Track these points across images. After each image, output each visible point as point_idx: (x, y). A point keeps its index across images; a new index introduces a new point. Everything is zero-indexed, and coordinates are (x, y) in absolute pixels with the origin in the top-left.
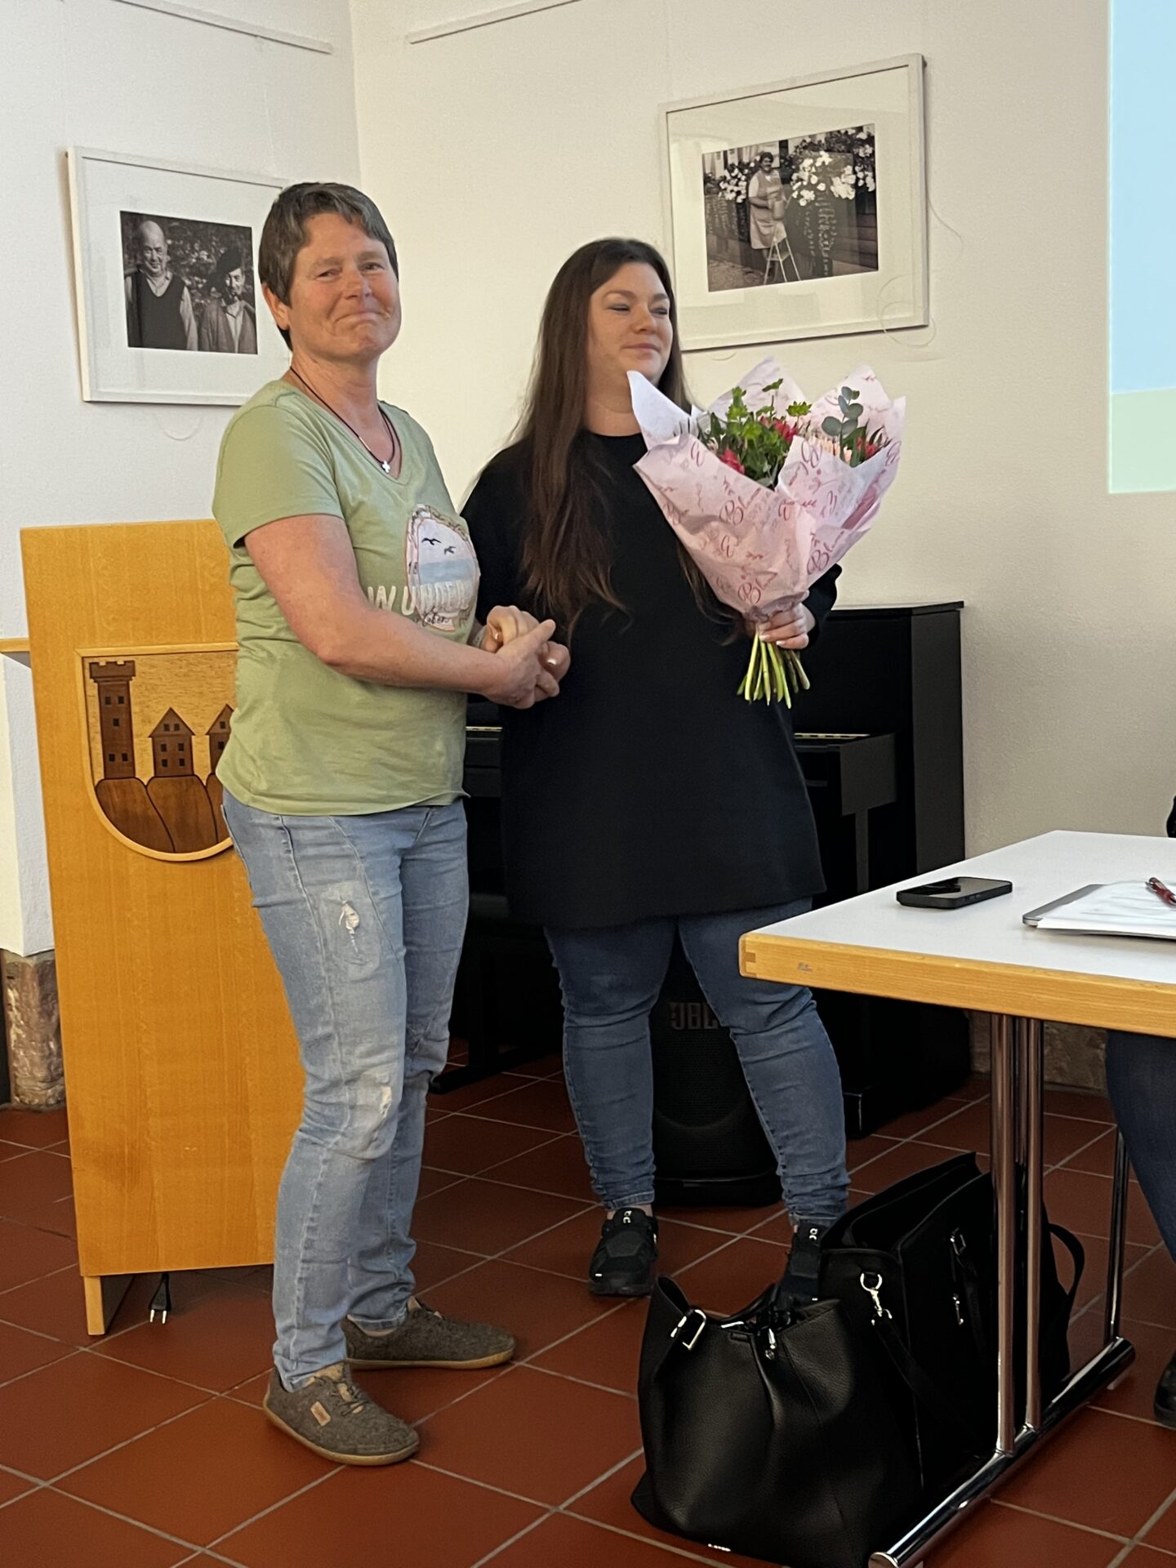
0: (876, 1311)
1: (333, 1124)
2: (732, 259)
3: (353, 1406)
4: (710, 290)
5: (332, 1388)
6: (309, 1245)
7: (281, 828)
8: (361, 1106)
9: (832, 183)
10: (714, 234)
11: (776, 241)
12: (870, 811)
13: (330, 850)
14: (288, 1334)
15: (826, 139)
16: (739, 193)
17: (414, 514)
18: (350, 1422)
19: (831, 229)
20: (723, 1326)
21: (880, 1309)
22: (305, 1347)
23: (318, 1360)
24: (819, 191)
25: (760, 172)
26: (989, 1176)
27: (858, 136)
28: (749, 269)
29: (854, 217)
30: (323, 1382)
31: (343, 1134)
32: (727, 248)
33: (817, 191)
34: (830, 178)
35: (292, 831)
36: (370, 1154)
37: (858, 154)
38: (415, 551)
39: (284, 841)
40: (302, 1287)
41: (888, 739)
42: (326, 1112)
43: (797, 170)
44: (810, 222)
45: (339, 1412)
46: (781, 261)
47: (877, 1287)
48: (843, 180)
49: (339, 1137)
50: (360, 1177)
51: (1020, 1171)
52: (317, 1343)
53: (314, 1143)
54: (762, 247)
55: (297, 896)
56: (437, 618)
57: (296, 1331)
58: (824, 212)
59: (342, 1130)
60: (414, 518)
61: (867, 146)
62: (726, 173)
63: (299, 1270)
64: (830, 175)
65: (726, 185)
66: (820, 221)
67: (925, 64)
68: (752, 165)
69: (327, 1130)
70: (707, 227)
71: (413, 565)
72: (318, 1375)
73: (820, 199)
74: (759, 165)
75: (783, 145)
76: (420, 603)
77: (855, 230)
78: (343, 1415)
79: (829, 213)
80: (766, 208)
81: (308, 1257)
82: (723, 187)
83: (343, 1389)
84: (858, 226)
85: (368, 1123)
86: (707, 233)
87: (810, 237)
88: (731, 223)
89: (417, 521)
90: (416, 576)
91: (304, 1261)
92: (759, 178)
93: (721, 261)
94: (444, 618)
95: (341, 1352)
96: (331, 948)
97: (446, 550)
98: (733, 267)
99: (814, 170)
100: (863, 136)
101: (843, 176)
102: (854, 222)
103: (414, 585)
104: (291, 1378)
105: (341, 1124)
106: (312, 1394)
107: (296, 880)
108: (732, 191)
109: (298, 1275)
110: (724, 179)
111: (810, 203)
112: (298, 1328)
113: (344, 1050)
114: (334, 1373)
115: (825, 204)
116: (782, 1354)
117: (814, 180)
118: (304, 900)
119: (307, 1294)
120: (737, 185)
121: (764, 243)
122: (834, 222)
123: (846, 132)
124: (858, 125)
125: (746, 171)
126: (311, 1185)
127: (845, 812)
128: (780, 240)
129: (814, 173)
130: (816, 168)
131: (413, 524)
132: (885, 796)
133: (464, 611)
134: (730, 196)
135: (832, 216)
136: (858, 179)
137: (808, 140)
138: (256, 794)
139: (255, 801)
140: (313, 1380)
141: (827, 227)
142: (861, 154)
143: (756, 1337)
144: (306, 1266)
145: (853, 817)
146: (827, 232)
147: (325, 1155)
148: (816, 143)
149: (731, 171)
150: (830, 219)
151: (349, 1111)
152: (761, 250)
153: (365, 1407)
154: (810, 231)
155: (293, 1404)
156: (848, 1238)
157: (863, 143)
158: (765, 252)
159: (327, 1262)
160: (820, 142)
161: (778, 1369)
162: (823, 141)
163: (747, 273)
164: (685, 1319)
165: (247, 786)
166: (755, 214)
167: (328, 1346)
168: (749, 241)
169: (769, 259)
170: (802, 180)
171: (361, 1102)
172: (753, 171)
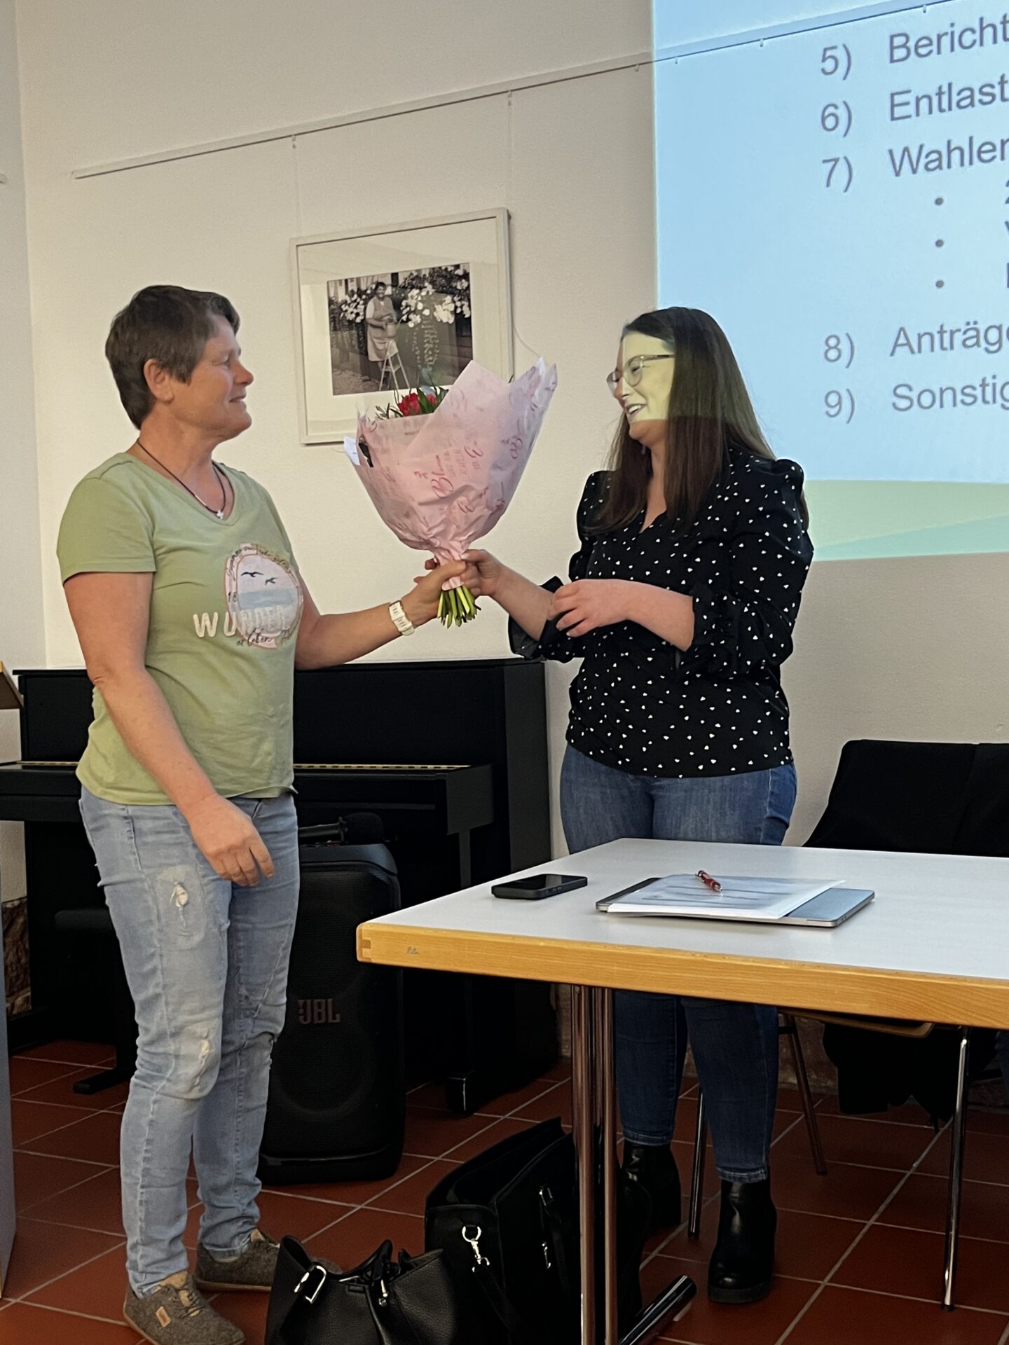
0: (476, 1260)
1: (159, 1071)
2: (353, 369)
3: (191, 1310)
4: (334, 394)
5: (175, 1294)
6: (146, 1172)
7: (125, 818)
8: (183, 1055)
9: (435, 309)
10: (337, 347)
11: (389, 355)
12: (471, 830)
13: (166, 837)
14: (134, 1250)
15: (430, 273)
16: (358, 314)
17: (234, 553)
18: (186, 1324)
19: (434, 348)
20: (341, 1281)
21: (479, 1257)
22: (149, 1260)
23: (163, 1271)
24: (424, 316)
25: (375, 298)
26: (571, 1135)
27: (456, 273)
28: (367, 377)
29: (455, 336)
30: (167, 1290)
31: (169, 1080)
32: (348, 358)
33: (422, 316)
34: (433, 306)
35: (135, 821)
36: (195, 1094)
37: (456, 287)
38: (234, 583)
39: (128, 829)
40: (143, 1208)
41: (486, 768)
42: (155, 1061)
43: (406, 298)
44: (417, 340)
45: (178, 1316)
46: (394, 372)
47: (477, 1238)
48: (444, 307)
49: (164, 1082)
50: (187, 1113)
51: (596, 1132)
52: (161, 1255)
53: (145, 1087)
54: (377, 359)
55: (137, 876)
56: (260, 638)
57: (140, 1247)
58: (428, 333)
59: (168, 1076)
60: (233, 557)
61: (464, 281)
62: (347, 298)
63: (139, 1194)
64: (434, 303)
65: (347, 307)
66: (425, 341)
67: (509, 217)
68: (369, 292)
69: (156, 1076)
70: (332, 341)
71: (232, 595)
72: (163, 1283)
73: (424, 322)
74: (374, 292)
75: (395, 276)
76: (241, 626)
77: (455, 349)
78: (181, 1318)
79: (432, 334)
80: (381, 328)
81: (146, 1183)
82: (344, 309)
83: (184, 1296)
84: (458, 346)
85: (191, 1070)
86: (332, 346)
87: (417, 353)
88: (352, 340)
89: (237, 559)
90: (236, 603)
91: (143, 1187)
92: (375, 303)
93: (343, 370)
94: (266, 638)
95: (183, 1262)
96: (164, 920)
97: (267, 581)
98: (354, 375)
99: (420, 298)
100: (460, 272)
101: (444, 304)
102: (454, 342)
103: (235, 610)
104: (140, 1288)
105: (167, 1070)
106: (156, 1301)
107: (136, 863)
108: (352, 313)
109: (139, 1199)
110: (345, 302)
111: (417, 325)
112: (143, 1245)
113: (170, 1009)
114: (177, 1281)
115: (430, 326)
116: (392, 1302)
117: (420, 306)
118: (142, 881)
119: (148, 1213)
120: (356, 307)
121: (379, 356)
122: (437, 341)
123: (446, 269)
124: (456, 263)
125: (364, 297)
126: (144, 1122)
127: (451, 832)
128: (392, 355)
129: (420, 301)
130: (422, 297)
131: (232, 562)
132: (485, 818)
133: (285, 631)
134: (351, 317)
135: (435, 336)
136: (456, 307)
137: (415, 274)
138: (107, 788)
139: (106, 793)
140: (159, 1288)
141: (431, 346)
142: (459, 287)
143: (370, 1288)
144: (144, 1190)
145: (456, 836)
146: (430, 349)
147: (154, 1097)
148: (422, 276)
149: (352, 296)
150: (433, 339)
151: (174, 1060)
152: (376, 362)
153: (201, 1311)
154: (417, 348)
155: (143, 1308)
156: (451, 1195)
157: (460, 278)
158: (380, 365)
159: (162, 1186)
160: (425, 275)
161: (390, 1316)
162: (427, 276)
163: (365, 381)
164: (307, 1275)
165: (99, 781)
166: (371, 332)
167: (171, 1256)
168: (366, 354)
169: (384, 370)
170: (410, 306)
171: (182, 1053)
172: (370, 297)
